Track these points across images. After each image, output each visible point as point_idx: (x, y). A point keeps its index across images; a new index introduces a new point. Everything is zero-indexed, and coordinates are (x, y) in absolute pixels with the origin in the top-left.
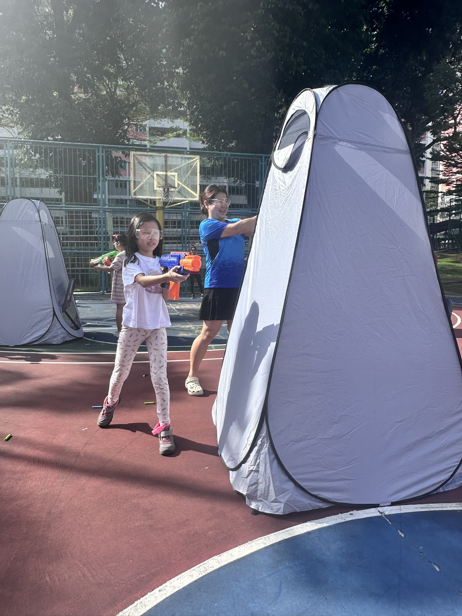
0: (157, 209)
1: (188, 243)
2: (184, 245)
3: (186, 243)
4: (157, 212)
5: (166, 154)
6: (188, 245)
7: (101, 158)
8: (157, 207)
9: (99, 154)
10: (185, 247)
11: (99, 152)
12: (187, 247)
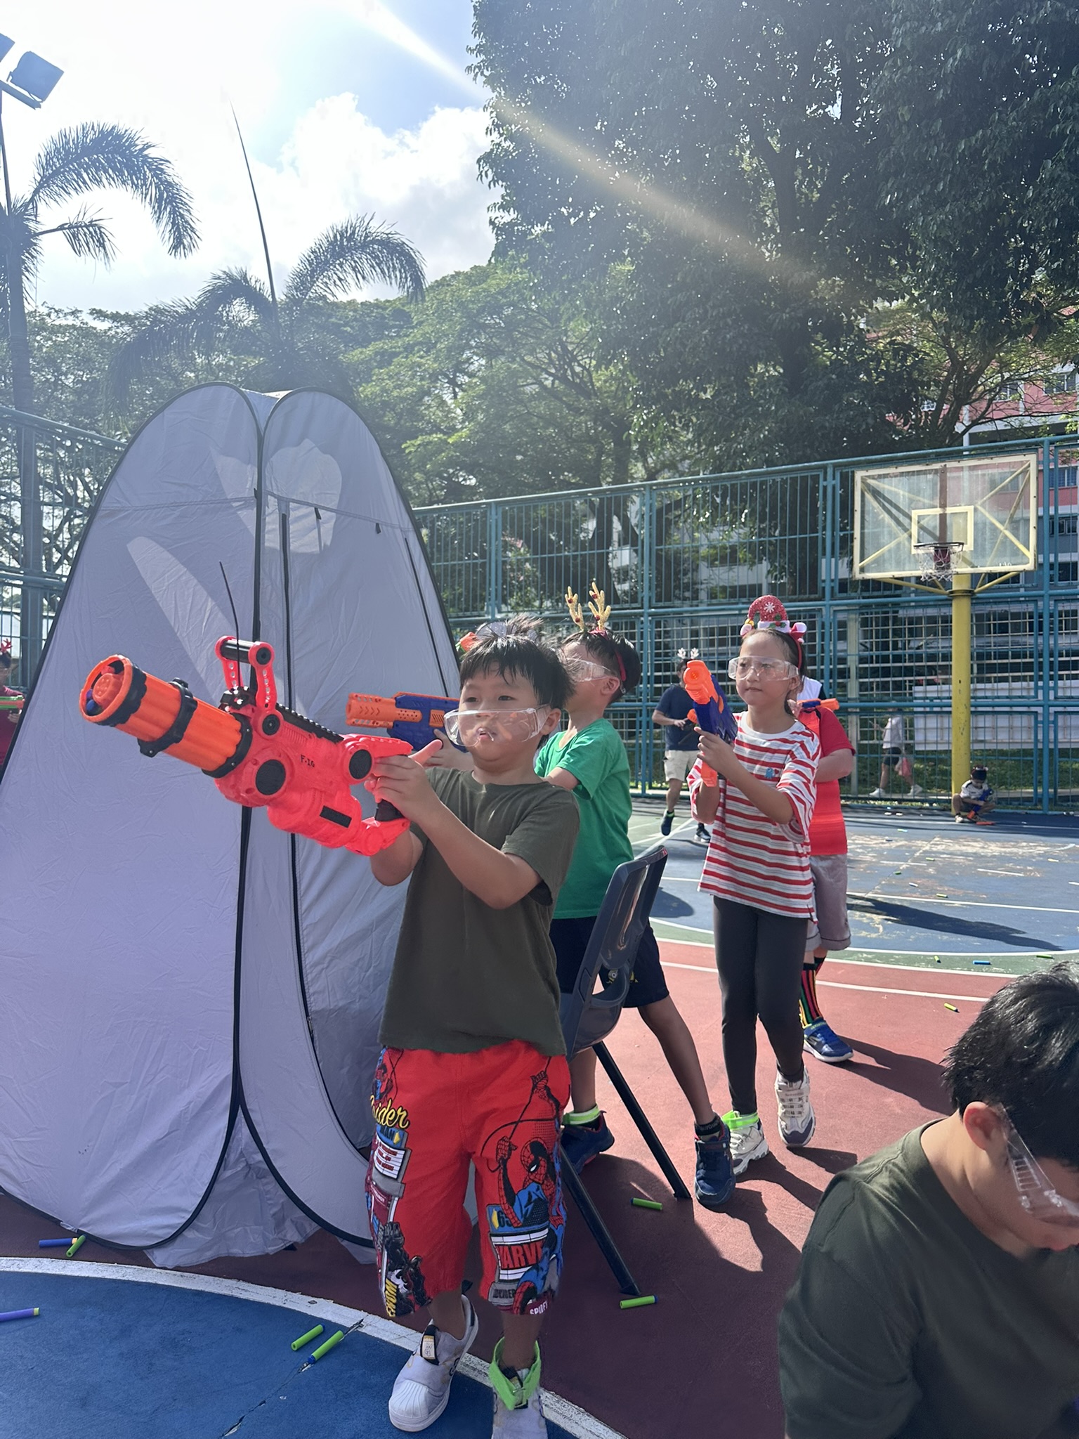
0: (952, 596)
1: (1051, 678)
2: (1040, 683)
3: (1046, 677)
4: (954, 603)
5: (943, 464)
6: (1051, 684)
7: (829, 490)
8: (952, 592)
9: (825, 483)
10: (1042, 688)
11: (825, 479)
12: (1050, 688)
